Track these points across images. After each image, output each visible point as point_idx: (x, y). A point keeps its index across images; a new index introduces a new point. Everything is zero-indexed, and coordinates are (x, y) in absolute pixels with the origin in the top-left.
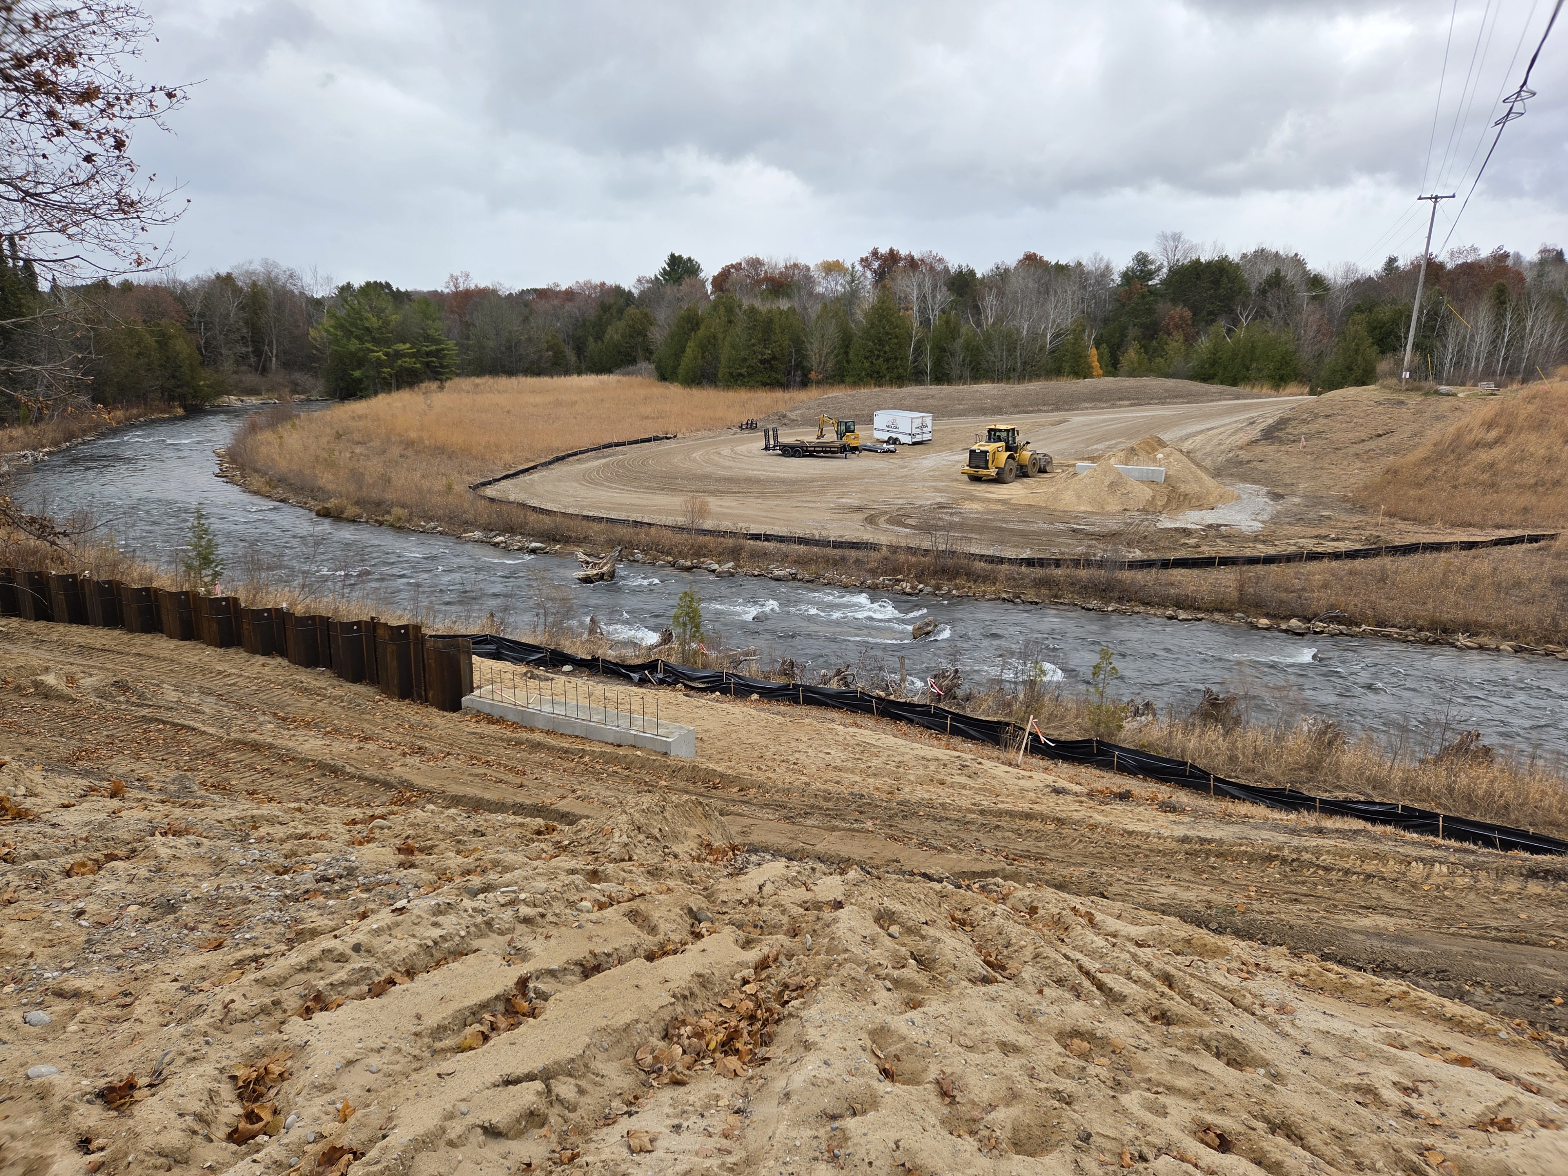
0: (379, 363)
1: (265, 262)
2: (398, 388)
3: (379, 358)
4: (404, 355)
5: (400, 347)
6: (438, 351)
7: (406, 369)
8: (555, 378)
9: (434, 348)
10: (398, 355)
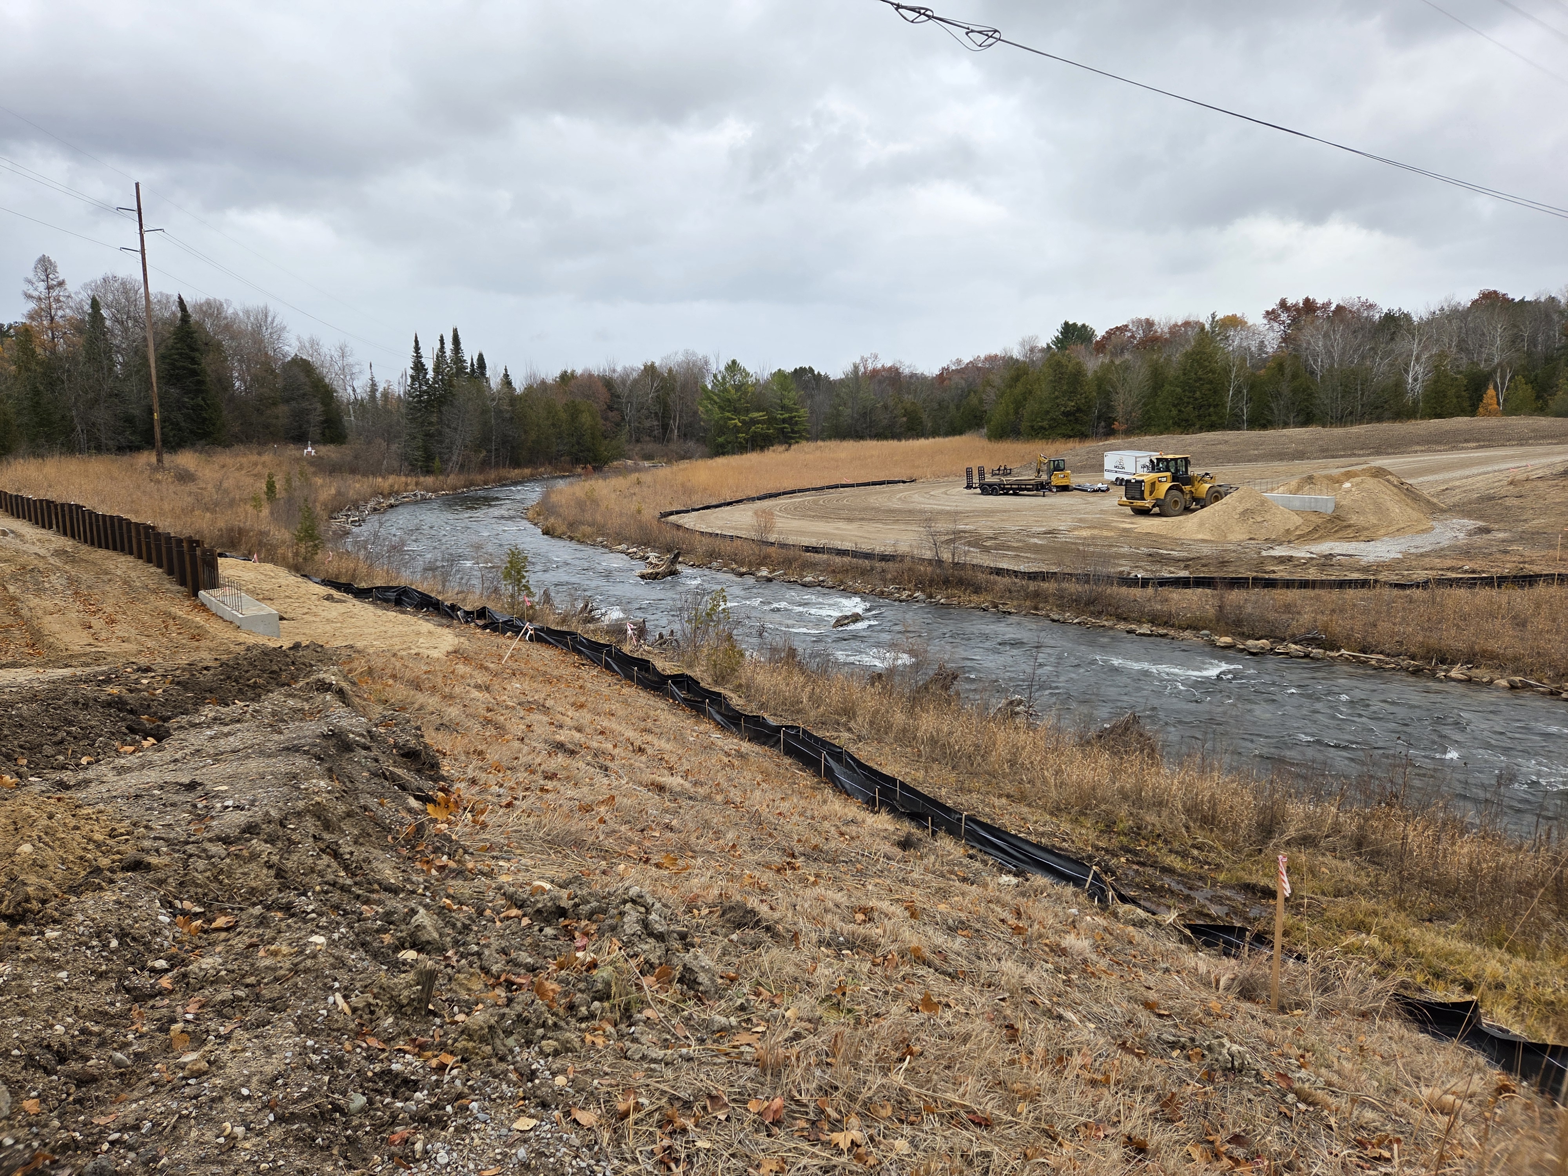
0: (737, 430)
1: (687, 352)
2: (753, 450)
3: (735, 425)
4: (759, 422)
5: (755, 415)
6: (791, 418)
7: (761, 435)
8: (903, 441)
9: (787, 415)
10: (754, 422)
